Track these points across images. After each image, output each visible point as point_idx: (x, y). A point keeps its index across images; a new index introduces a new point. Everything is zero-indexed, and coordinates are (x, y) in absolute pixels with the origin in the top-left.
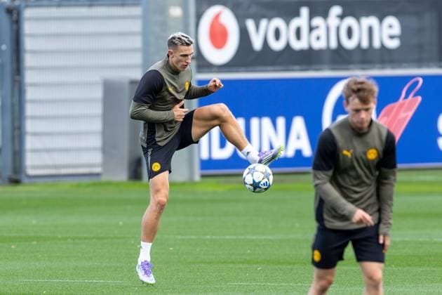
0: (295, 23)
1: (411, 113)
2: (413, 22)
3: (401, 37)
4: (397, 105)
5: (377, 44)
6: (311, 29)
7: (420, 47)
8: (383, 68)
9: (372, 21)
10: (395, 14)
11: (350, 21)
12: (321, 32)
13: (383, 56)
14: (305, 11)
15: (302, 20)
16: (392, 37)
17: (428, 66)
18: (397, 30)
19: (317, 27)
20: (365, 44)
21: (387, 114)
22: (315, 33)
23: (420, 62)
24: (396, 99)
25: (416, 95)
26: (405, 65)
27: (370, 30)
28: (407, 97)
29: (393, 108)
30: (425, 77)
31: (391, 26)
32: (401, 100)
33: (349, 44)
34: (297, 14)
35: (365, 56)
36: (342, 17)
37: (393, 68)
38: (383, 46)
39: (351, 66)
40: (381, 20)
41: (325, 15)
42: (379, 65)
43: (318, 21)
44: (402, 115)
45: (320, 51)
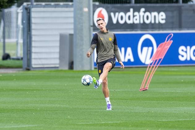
0: (128, 14)
1: (169, 46)
2: (170, 14)
3: (166, 19)
4: (164, 43)
5: (157, 22)
6: (134, 16)
7: (173, 23)
8: (159, 30)
9: (155, 14)
10: (164, 11)
11: (148, 14)
12: (137, 17)
13: (160, 26)
14: (132, 10)
15: (131, 13)
16: (162, 19)
17: (176, 30)
18: (164, 17)
19: (136, 16)
20: (153, 22)
21: (160, 47)
22: (135, 18)
23: (172, 28)
24: (164, 41)
25: (170, 40)
26: (167, 29)
27: (155, 17)
28: (167, 40)
29: (162, 44)
30: (174, 34)
32: (165, 42)
33: (147, 22)
34: (129, 11)
35: (153, 26)
36: (145, 12)
37: (163, 30)
38: (159, 22)
39: (148, 30)
40: (159, 13)
41: (139, 11)
43: (136, 13)
44: (166, 47)
45: (137, 24)
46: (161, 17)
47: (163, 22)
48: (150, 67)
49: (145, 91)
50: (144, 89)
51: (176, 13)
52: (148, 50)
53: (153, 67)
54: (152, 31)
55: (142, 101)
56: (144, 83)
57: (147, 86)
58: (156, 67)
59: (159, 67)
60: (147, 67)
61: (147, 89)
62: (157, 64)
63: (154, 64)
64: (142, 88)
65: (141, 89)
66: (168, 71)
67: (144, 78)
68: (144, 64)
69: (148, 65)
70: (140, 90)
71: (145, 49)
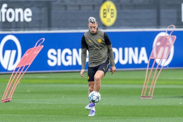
1: (39, 52)
3: (32, 17)
5: (22, 20)
7: (40, 21)
8: (24, 30)
10: (29, 7)
11: (10, 10)
13: (25, 25)
16: (28, 17)
17: (44, 30)
18: (30, 14)
20: (17, 20)
21: (29, 52)
23: (40, 28)
25: (41, 45)
26: (34, 29)
29: (31, 49)
31: (28, 12)
32: (35, 47)
35: (17, 25)
37: (29, 30)
39: (11, 29)
40: (24, 10)
42: (23, 29)
46: (26, 15)
47: (29, 20)
48: (14, 74)
49: (7, 103)
50: (6, 100)
51: (44, 10)
52: (11, 53)
53: (18, 74)
54: (16, 31)
55: (4, 115)
56: (7, 93)
57: (11, 97)
58: (22, 74)
59: (25, 73)
60: (12, 74)
61: (10, 100)
62: (24, 70)
63: (20, 70)
64: (4, 99)
65: (2, 100)
66: (36, 79)
67: (7, 87)
68: (7, 70)
69: (13, 71)
70: (1, 102)
71: (8, 52)
